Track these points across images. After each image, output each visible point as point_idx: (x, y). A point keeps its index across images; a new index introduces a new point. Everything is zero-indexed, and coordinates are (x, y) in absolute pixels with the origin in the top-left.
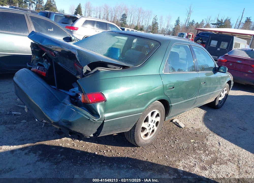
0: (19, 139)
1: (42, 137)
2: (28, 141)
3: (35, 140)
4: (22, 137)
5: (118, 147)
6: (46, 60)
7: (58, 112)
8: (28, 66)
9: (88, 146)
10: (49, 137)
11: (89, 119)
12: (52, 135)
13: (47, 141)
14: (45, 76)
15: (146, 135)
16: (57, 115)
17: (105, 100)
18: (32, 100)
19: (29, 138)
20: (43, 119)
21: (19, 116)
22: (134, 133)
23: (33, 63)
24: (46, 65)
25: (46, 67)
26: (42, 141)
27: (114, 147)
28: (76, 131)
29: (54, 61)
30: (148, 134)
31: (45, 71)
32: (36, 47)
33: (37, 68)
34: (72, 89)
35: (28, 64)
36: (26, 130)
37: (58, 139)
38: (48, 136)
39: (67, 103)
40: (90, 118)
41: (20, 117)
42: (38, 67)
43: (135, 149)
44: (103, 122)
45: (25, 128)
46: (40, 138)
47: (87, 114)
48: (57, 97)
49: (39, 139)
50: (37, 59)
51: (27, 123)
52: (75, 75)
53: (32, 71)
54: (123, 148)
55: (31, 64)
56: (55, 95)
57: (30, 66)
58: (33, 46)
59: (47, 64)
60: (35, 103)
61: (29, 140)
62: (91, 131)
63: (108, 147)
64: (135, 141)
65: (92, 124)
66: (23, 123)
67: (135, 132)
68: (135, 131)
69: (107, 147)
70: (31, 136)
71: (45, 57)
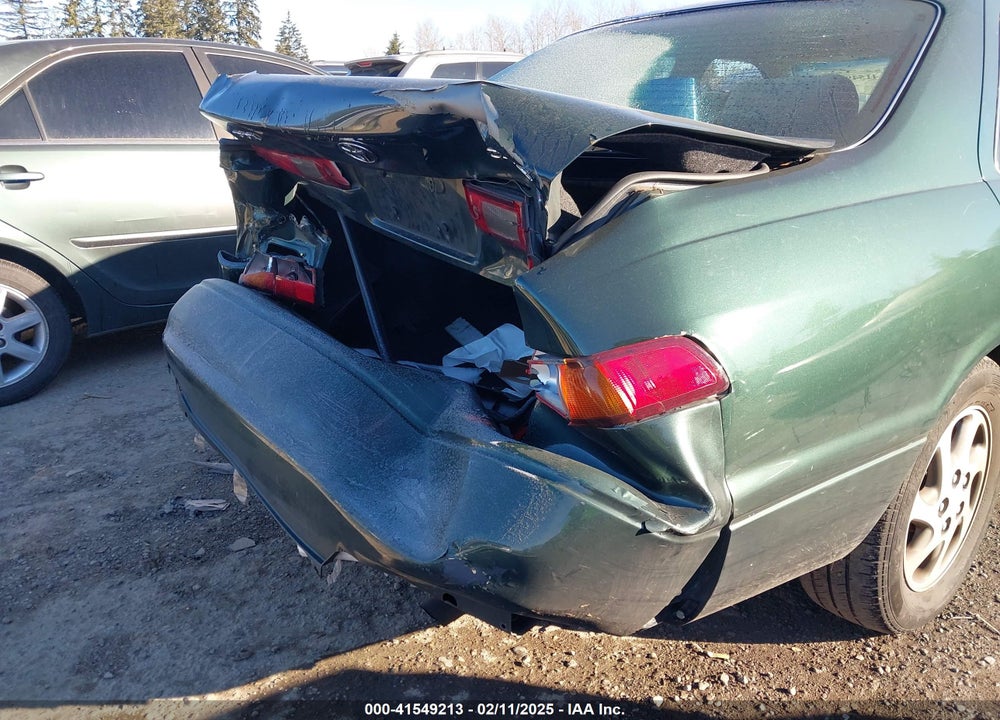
0: (229, 651)
1: (340, 626)
2: (277, 657)
3: (307, 648)
4: (240, 634)
5: (765, 647)
6: (304, 222)
7: (422, 496)
8: (224, 264)
9: (595, 658)
10: (377, 620)
11: (644, 531)
12: (392, 608)
13: (369, 648)
14: (312, 301)
15: (926, 565)
16: (422, 514)
17: (720, 382)
18: (263, 440)
19: (276, 642)
20: (340, 544)
21: (219, 519)
22: (875, 568)
23: (247, 251)
24: (309, 246)
25: (310, 260)
26: (344, 653)
27: (743, 646)
28: (563, 614)
29: (346, 218)
30: (935, 555)
31: (309, 274)
32: (247, 162)
33: (265, 268)
34: (455, 353)
35: (225, 257)
36: (255, 592)
37: (429, 631)
38: (371, 613)
39: (467, 435)
40: (650, 519)
41: (222, 520)
42: (271, 260)
43: (869, 650)
44: (726, 533)
45: (252, 583)
46: (330, 630)
47: (623, 492)
48: (399, 403)
49: (325, 642)
50: (260, 222)
51: (258, 552)
52: (475, 263)
53: (244, 285)
54: (796, 649)
55: (236, 255)
56: (388, 393)
57: (235, 265)
58: (233, 159)
59: (314, 240)
60: (282, 455)
61: (279, 650)
62: (649, 601)
63: (711, 654)
64: (876, 612)
65: (663, 560)
66: (237, 555)
67: (881, 557)
68: (881, 553)
69: (705, 654)
70: (286, 622)
71: (297, 208)
